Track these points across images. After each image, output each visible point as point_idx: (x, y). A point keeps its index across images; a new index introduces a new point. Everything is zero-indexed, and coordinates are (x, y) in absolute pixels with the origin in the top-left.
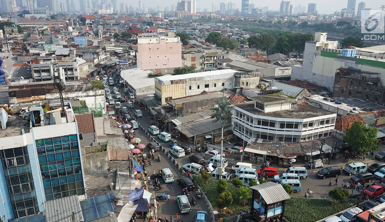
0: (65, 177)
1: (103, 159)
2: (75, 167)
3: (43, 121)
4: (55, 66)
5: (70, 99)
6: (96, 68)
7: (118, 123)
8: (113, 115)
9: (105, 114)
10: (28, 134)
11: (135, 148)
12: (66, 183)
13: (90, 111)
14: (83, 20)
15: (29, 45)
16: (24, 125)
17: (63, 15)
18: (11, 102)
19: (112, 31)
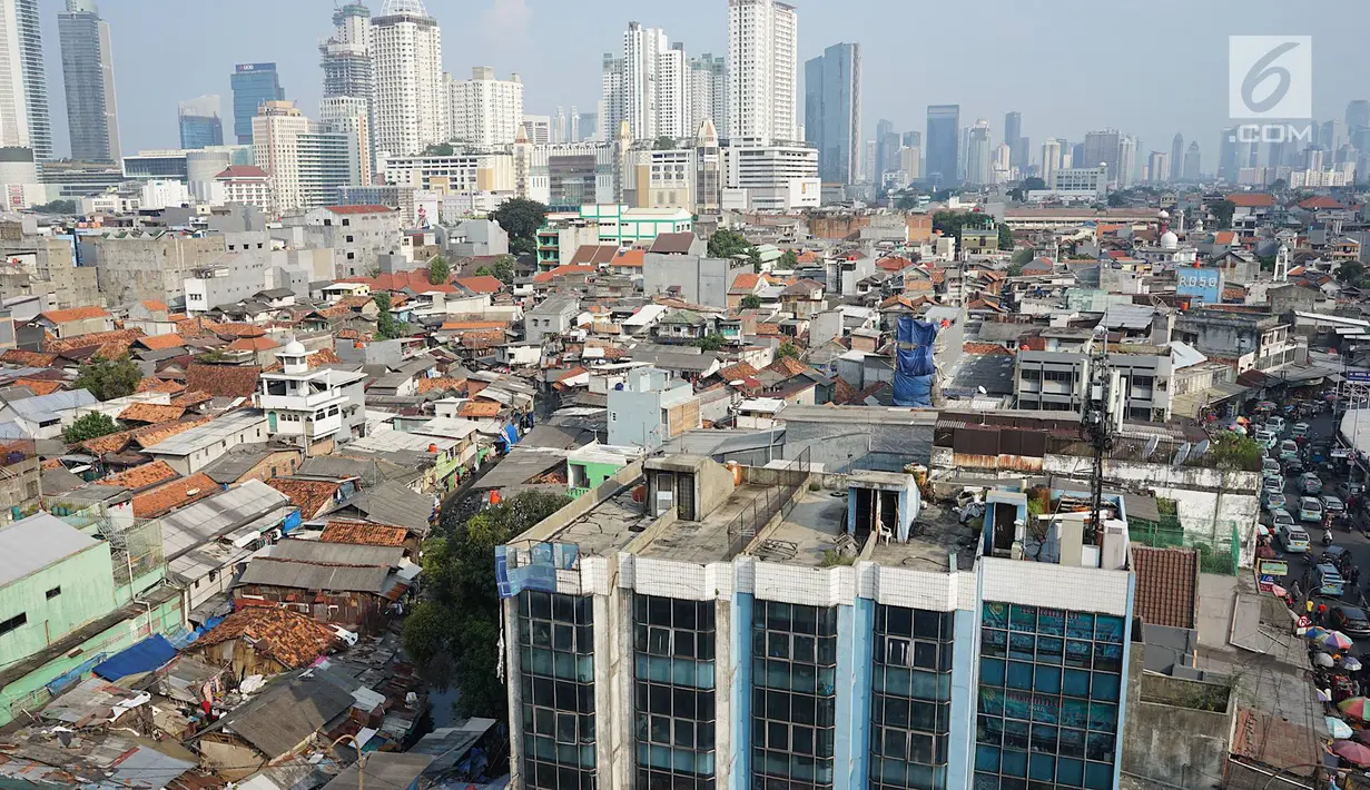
0: (1051, 759)
1: (1206, 740)
2: (1092, 734)
3: (1021, 542)
4: (1097, 363)
5: (1123, 485)
6: (1242, 388)
7: (1296, 617)
8: (1278, 580)
9: (1245, 569)
11: (1354, 738)
12: (1048, 782)
13: (1188, 544)
14: (1221, 209)
15: (1023, 287)
16: (960, 544)
17: (1154, 194)
19: (1336, 253)
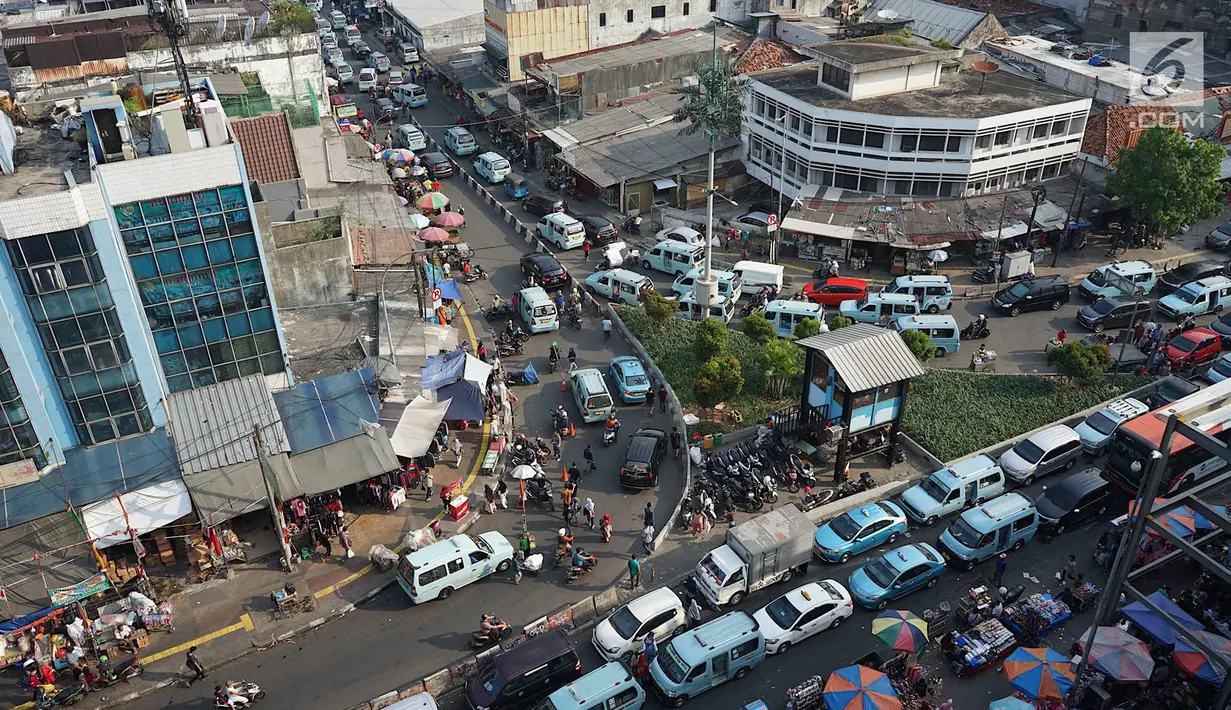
0: (219, 322)
1: (334, 262)
2: (246, 288)
3: (129, 142)
5: (208, 68)
7: (372, 146)
8: (352, 120)
9: (325, 117)
10: (86, 186)
11: (432, 224)
12: (224, 340)
13: (277, 107)
16: (72, 159)
18: (16, 83)
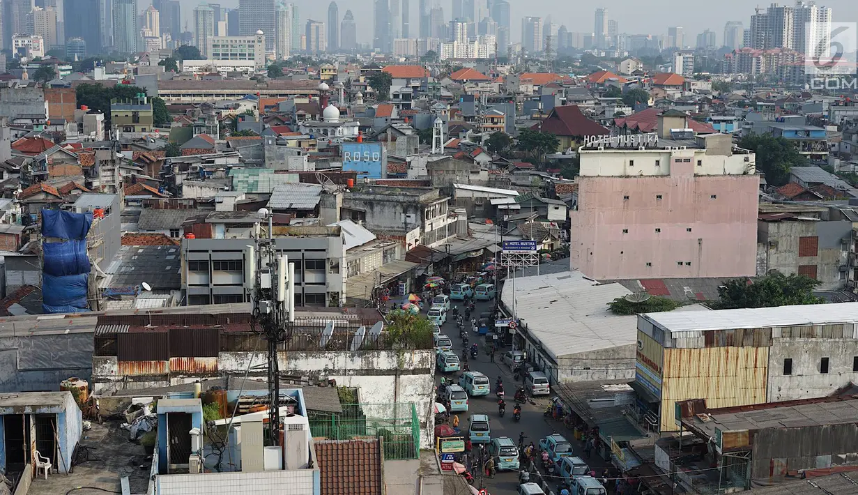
3: (199, 453)
4: (264, 249)
5: (303, 378)
6: (410, 265)
7: (476, 492)
8: (457, 457)
9: (426, 450)
13: (371, 432)
14: (379, 80)
15: (184, 167)
16: (133, 464)
17: (314, 64)
18: (98, 372)
19: (486, 125)
